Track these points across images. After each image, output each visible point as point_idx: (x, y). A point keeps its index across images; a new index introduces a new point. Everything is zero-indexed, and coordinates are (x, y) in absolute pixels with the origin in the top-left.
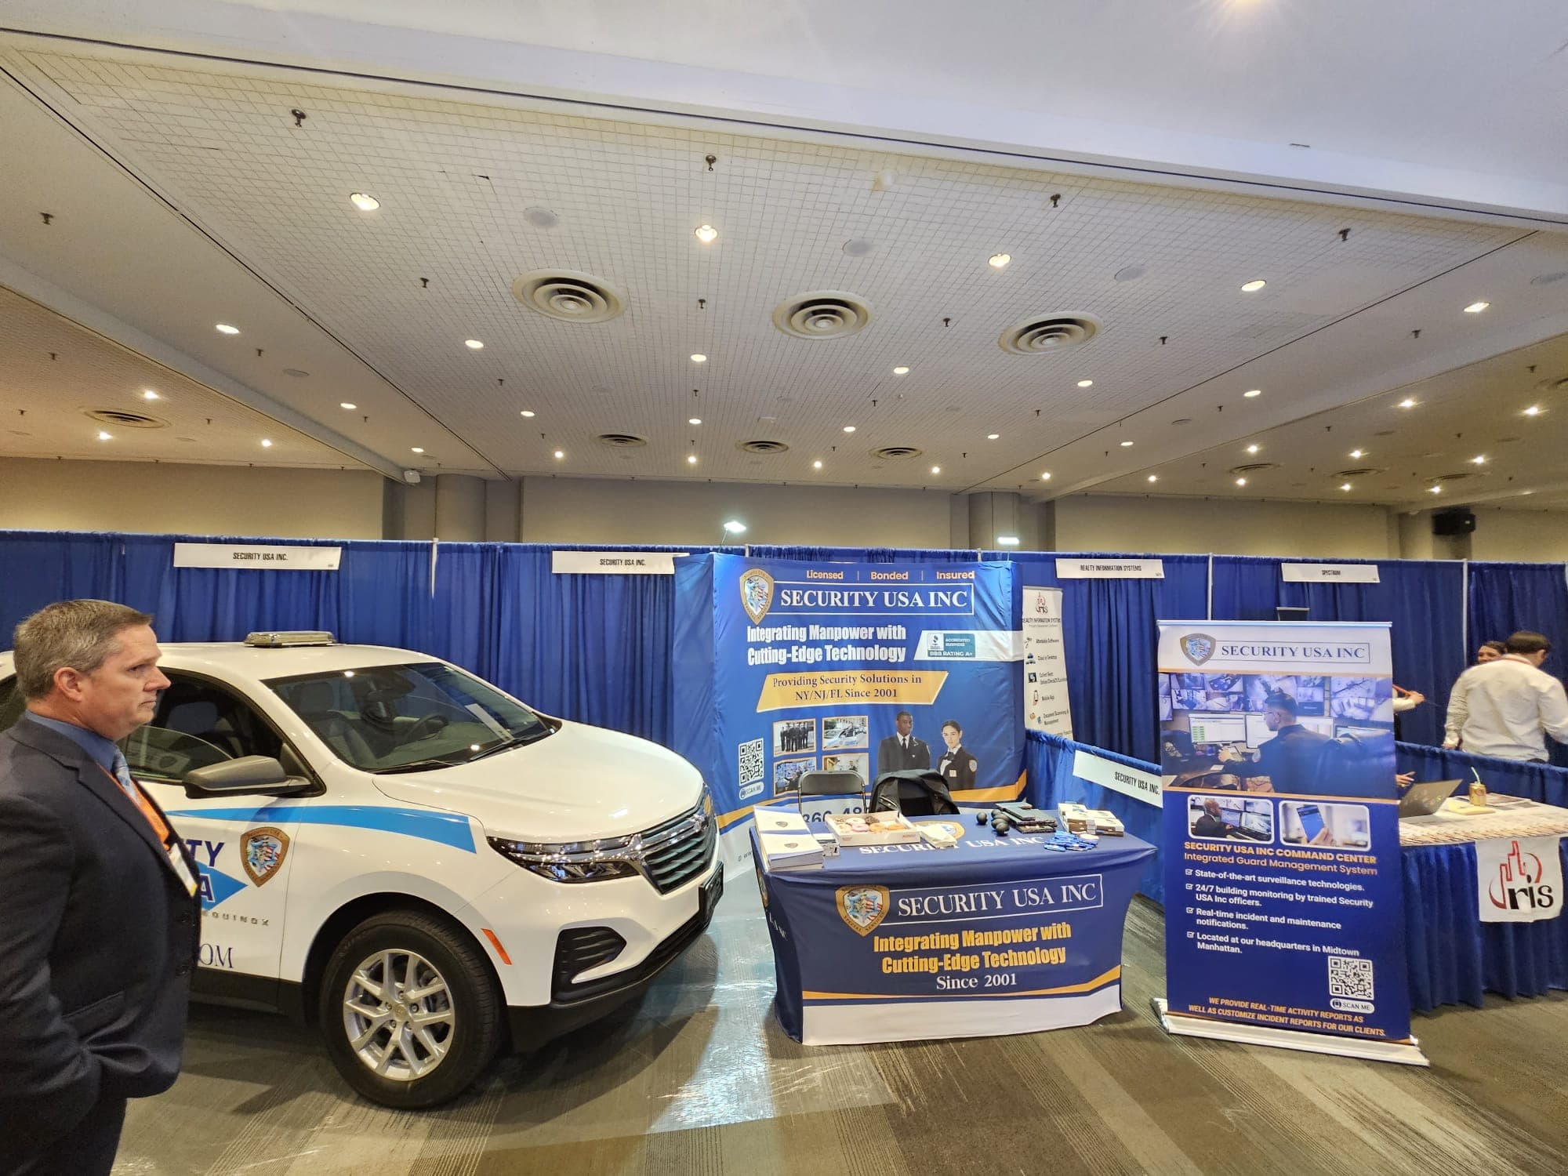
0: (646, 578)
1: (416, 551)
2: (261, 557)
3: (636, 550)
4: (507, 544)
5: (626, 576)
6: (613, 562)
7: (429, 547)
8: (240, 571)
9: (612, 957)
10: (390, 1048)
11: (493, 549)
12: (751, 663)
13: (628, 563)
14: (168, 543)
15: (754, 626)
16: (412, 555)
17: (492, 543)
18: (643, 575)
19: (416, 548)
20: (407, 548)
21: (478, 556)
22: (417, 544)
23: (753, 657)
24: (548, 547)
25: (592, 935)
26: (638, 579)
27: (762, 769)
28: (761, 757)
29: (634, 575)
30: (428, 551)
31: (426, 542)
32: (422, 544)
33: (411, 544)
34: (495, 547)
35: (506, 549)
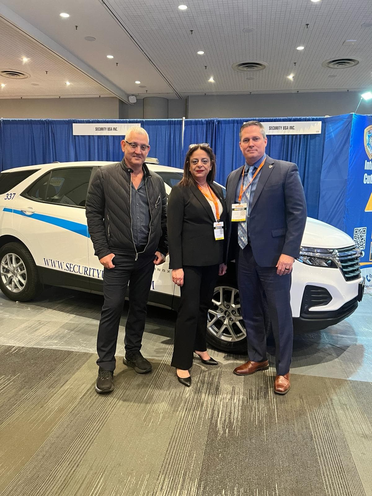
0: (294, 137)
1: (175, 124)
2: (107, 129)
3: (290, 120)
4: (220, 119)
5: (283, 136)
6: (276, 128)
7: (180, 123)
8: (99, 137)
9: (326, 303)
10: (223, 329)
11: (212, 122)
12: (365, 183)
13: (285, 128)
14: (70, 123)
15: (369, 161)
16: (172, 126)
17: (212, 119)
18: (293, 135)
19: (174, 123)
20: (170, 123)
21: (205, 126)
22: (175, 121)
23: (366, 179)
24: (241, 120)
25: (319, 291)
26: (290, 137)
27: (364, 244)
28: (364, 237)
29: (288, 135)
30: (180, 125)
31: (179, 119)
32: (178, 121)
33: (172, 121)
34: (214, 121)
35: (219, 122)
